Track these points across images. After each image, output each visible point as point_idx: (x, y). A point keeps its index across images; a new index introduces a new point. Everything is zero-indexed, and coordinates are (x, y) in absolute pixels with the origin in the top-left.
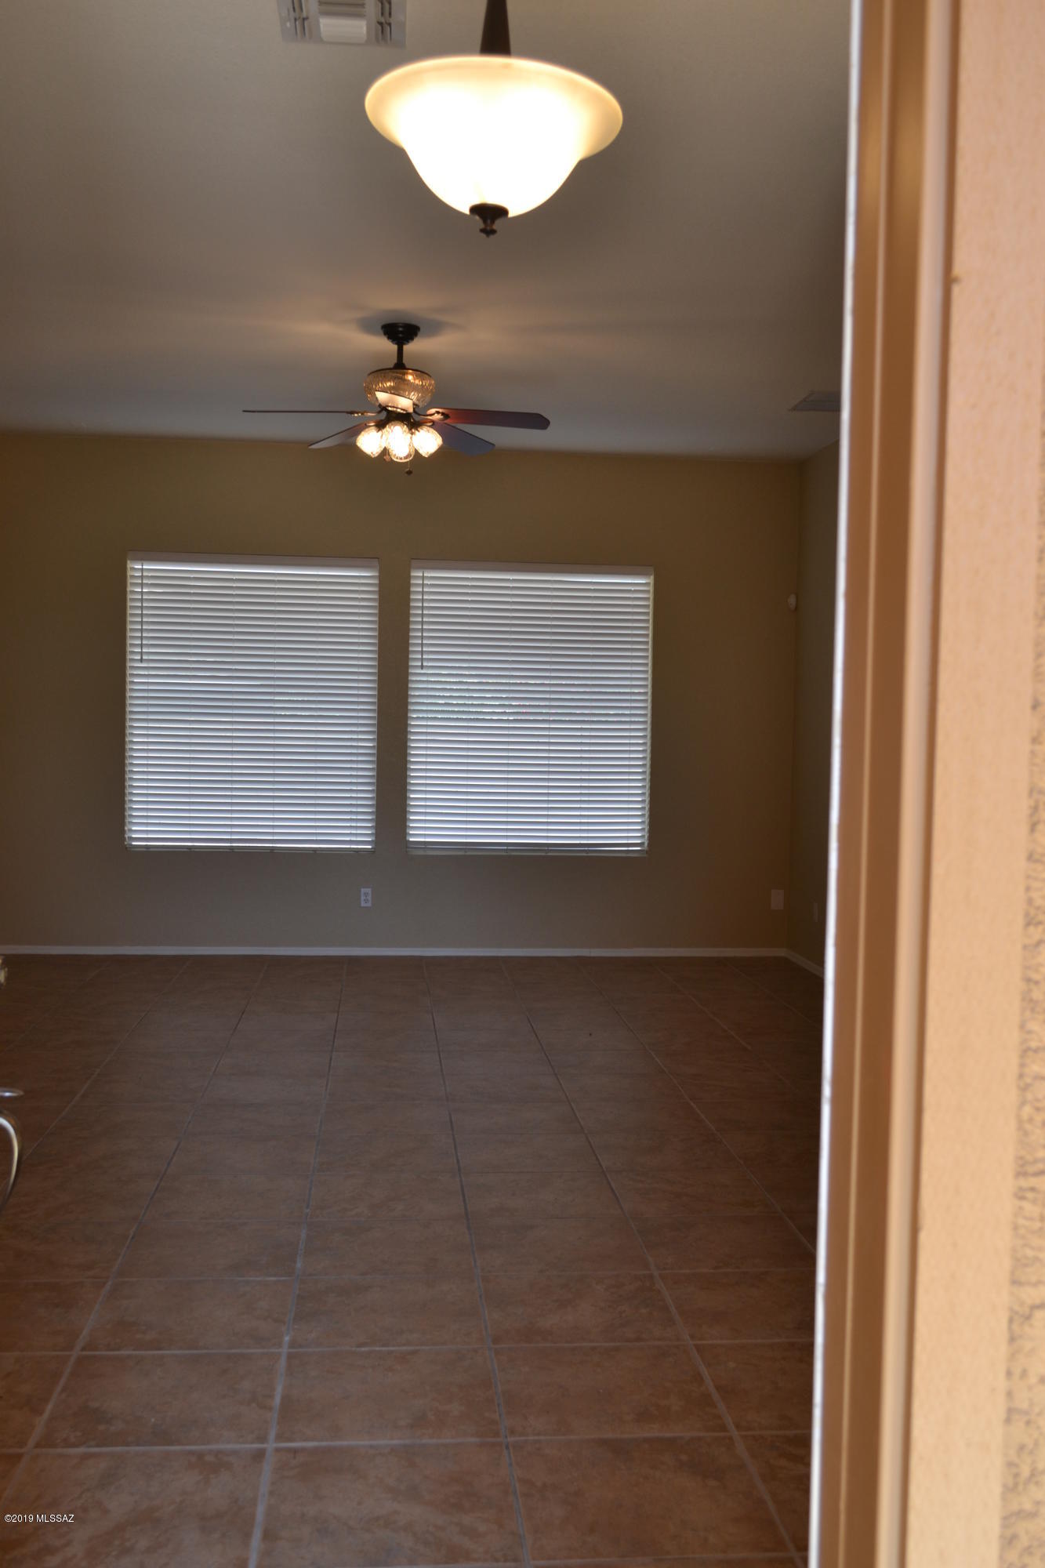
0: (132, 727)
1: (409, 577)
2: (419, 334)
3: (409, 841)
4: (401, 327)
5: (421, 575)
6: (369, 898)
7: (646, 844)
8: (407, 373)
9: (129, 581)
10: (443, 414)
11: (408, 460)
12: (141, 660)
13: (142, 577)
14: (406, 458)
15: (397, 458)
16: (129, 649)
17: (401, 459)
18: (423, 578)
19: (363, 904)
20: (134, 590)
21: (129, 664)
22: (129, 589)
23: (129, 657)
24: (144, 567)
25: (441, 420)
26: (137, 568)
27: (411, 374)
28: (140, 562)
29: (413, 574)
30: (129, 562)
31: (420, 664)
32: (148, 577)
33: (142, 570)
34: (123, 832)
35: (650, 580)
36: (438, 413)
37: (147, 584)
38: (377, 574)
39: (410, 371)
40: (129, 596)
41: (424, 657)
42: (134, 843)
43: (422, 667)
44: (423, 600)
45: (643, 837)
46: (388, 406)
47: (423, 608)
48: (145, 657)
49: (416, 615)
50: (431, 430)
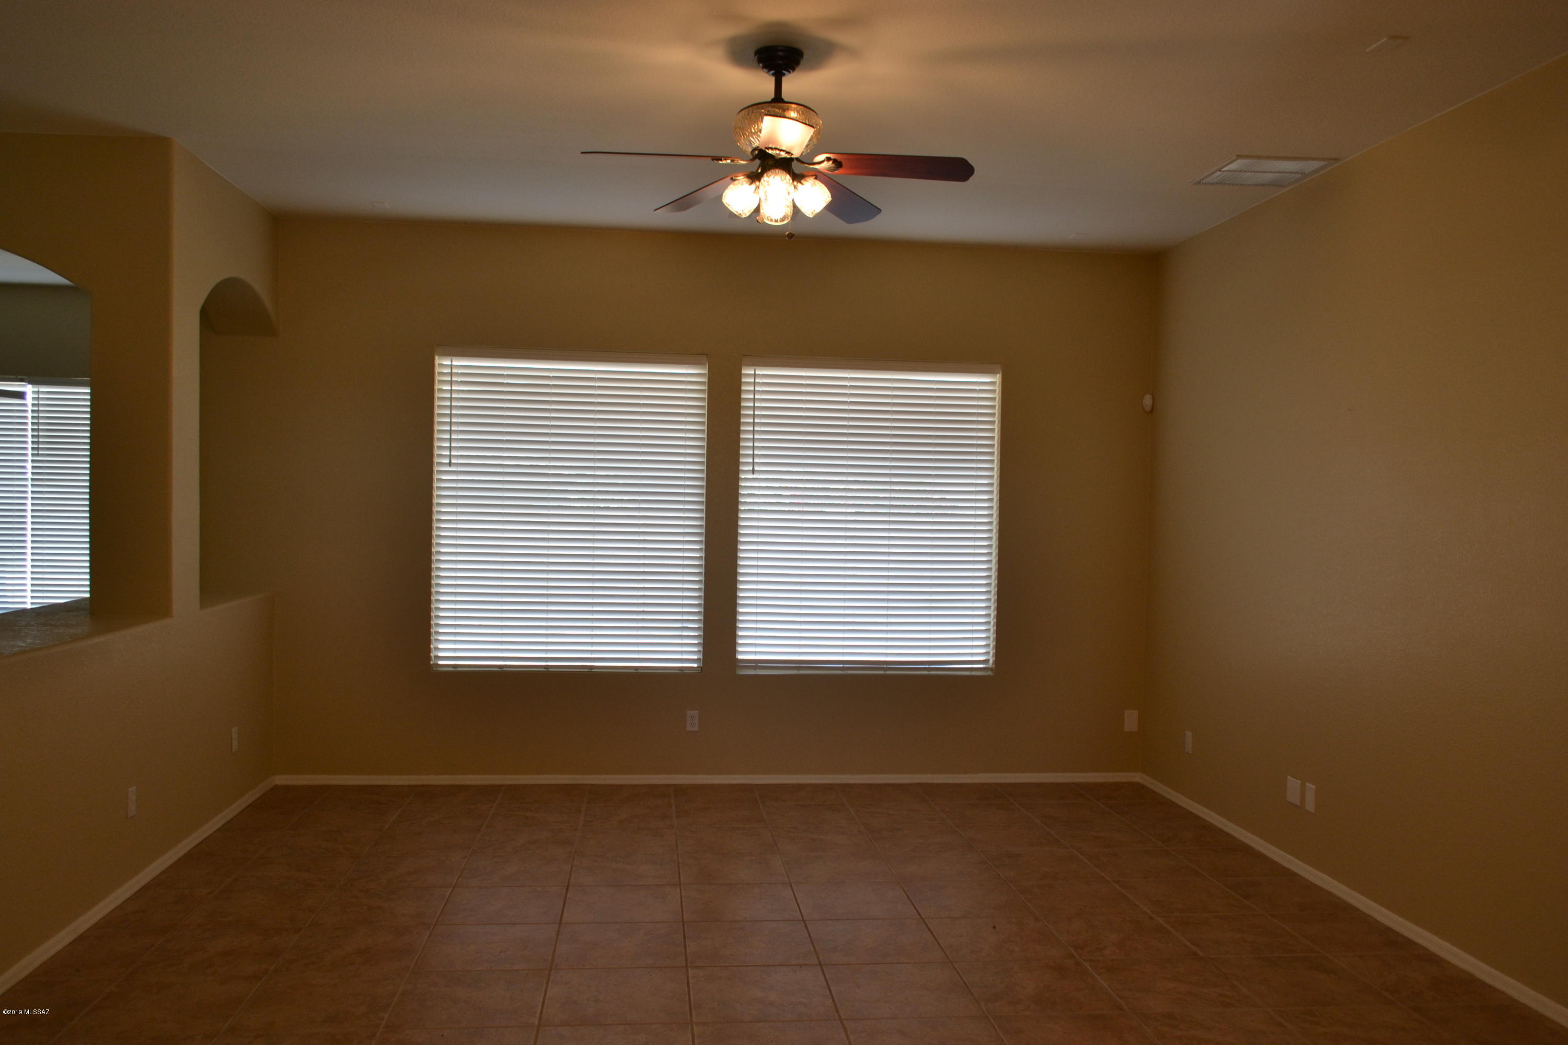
0: (439, 536)
1: (740, 375)
2: (803, 62)
3: (738, 659)
4: (781, 51)
5: (753, 372)
6: (696, 721)
7: (991, 661)
8: (788, 109)
9: (437, 378)
10: (835, 161)
11: (785, 222)
12: (450, 464)
13: (451, 374)
14: (782, 220)
15: (772, 220)
16: (436, 452)
17: (776, 221)
18: (755, 376)
19: (689, 728)
20: (442, 388)
21: (436, 468)
22: (437, 386)
23: (436, 460)
24: (454, 363)
25: (830, 169)
26: (444, 364)
27: (794, 110)
28: (449, 358)
29: (744, 372)
30: (437, 357)
31: (751, 468)
32: (457, 374)
33: (451, 366)
34: (429, 650)
35: (997, 378)
36: (828, 159)
37: (457, 382)
38: (706, 372)
39: (794, 106)
40: (437, 395)
41: (755, 461)
42: (441, 662)
43: (753, 471)
44: (754, 400)
45: (987, 653)
46: (768, 148)
47: (754, 408)
48: (453, 461)
49: (747, 416)
50: (817, 182)
